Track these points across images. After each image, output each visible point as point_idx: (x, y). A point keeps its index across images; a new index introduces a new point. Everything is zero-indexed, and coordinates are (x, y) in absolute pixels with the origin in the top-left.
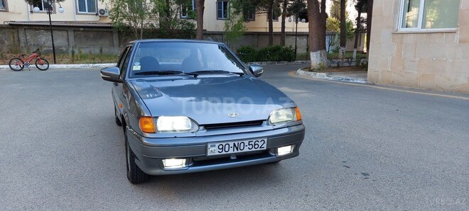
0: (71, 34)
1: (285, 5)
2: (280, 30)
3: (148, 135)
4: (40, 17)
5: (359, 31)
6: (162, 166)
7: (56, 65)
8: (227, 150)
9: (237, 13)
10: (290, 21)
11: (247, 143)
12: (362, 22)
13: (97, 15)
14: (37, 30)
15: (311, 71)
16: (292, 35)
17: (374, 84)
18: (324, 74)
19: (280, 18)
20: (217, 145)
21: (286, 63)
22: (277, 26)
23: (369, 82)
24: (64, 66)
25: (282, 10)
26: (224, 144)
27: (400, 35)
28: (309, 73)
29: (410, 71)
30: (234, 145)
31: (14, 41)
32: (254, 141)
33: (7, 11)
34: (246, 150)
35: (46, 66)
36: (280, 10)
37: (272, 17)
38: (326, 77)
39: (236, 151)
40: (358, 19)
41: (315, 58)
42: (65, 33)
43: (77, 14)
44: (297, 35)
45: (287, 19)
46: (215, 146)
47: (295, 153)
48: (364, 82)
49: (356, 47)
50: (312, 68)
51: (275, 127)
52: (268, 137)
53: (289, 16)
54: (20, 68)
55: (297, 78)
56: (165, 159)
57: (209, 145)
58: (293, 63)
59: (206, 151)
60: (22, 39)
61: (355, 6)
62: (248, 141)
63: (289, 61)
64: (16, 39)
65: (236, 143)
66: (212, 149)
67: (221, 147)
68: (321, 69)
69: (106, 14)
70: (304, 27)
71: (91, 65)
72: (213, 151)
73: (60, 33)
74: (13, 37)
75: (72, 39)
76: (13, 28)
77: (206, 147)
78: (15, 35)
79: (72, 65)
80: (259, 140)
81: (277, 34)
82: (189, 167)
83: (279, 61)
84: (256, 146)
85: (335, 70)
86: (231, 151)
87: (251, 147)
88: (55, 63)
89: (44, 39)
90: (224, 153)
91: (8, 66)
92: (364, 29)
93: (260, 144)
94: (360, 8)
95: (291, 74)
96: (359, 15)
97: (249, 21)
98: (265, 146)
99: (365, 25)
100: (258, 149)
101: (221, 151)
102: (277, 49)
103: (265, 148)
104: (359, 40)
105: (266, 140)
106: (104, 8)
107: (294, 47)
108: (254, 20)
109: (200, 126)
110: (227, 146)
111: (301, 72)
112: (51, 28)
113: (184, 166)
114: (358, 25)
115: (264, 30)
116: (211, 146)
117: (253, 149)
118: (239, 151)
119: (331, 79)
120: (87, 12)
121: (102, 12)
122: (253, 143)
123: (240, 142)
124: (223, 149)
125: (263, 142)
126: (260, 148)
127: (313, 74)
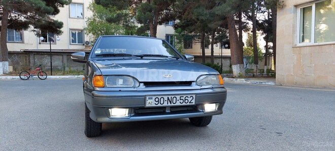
0: (65, 57)
1: (213, 37)
2: (210, 55)
3: (98, 89)
4: (45, 47)
5: (267, 54)
6: (108, 115)
7: (52, 76)
8: (162, 102)
9: (180, 42)
10: (217, 46)
11: (178, 97)
12: (269, 48)
13: (83, 45)
14: (42, 55)
15: (233, 78)
16: (219, 58)
17: (281, 85)
18: (243, 79)
19: (210, 46)
20: (154, 97)
22: (208, 52)
23: (277, 84)
24: (58, 77)
25: (211, 40)
26: (159, 97)
27: (298, 48)
29: (308, 74)
30: (168, 99)
31: (26, 63)
32: (185, 96)
33: (23, 43)
34: (178, 104)
35: (45, 77)
36: (209, 41)
37: (204, 46)
38: (245, 82)
39: (169, 104)
40: (266, 47)
41: (236, 69)
42: (61, 57)
43: (70, 44)
44: (222, 57)
45: (214, 45)
46: (152, 98)
47: (219, 111)
48: (273, 84)
49: (266, 65)
50: (234, 76)
51: (202, 88)
52: (196, 94)
53: (216, 43)
54: (27, 78)
56: (111, 108)
57: (147, 98)
59: (145, 103)
60: (32, 61)
61: (264, 38)
62: (180, 97)
64: (28, 61)
65: (170, 97)
66: (150, 101)
67: (157, 99)
68: (240, 77)
69: (89, 45)
70: (227, 52)
71: (76, 76)
72: (151, 103)
73: (57, 57)
74: (26, 60)
75: (65, 60)
76: (26, 54)
77: (145, 99)
78: (27, 59)
79: (63, 76)
80: (189, 96)
81: (208, 57)
82: (131, 116)
84: (186, 101)
86: (165, 104)
87: (182, 101)
88: (51, 75)
89: (46, 61)
90: (159, 105)
91: (19, 77)
92: (271, 54)
93: (190, 99)
94: (267, 39)
96: (267, 44)
97: (187, 48)
98: (193, 101)
99: (271, 51)
100: (188, 104)
101: (157, 103)
103: (194, 104)
104: (268, 62)
105: (194, 96)
106: (88, 40)
107: (220, 64)
108: (192, 48)
109: (141, 82)
110: (162, 99)
111: (226, 79)
112: (51, 53)
113: (127, 115)
114: (267, 50)
115: (199, 55)
116: (149, 98)
117: (184, 104)
118: (172, 104)
119: (249, 82)
120: (77, 43)
121: (87, 43)
122: (183, 98)
123: (173, 97)
124: (158, 101)
125: (192, 98)
126: (190, 103)
127: (234, 79)
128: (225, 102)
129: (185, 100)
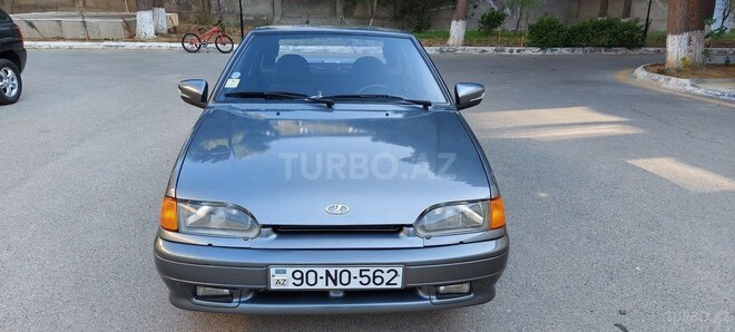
8: (312, 281)
11: (355, 271)
18: (687, 81)
20: (290, 270)
21: (622, 51)
26: (305, 270)
28: (657, 76)
30: (328, 273)
32: (373, 269)
34: (355, 285)
35: (230, 46)
38: (690, 88)
39: (331, 286)
41: (677, 48)
46: (284, 272)
50: (667, 66)
52: (405, 265)
54: (195, 49)
55: (630, 87)
57: (272, 271)
58: (636, 52)
59: (267, 280)
62: (358, 269)
63: (630, 47)
65: (332, 271)
66: (280, 277)
67: (298, 275)
68: (683, 70)
72: (282, 280)
77: (267, 273)
80: (385, 269)
82: (240, 302)
83: (609, 46)
84: (378, 280)
85: (714, 73)
86: (321, 285)
87: (365, 280)
90: (305, 286)
93: (387, 277)
95: (621, 76)
98: (398, 281)
100: (384, 286)
101: (298, 282)
102: (610, 24)
103: (399, 286)
105: (400, 270)
107: (644, 23)
109: (264, 226)
110: (312, 274)
111: (641, 73)
116: (277, 272)
117: (371, 286)
118: (340, 286)
119: (699, 92)
122: (370, 274)
123: (339, 270)
124: (302, 278)
125: (393, 273)
126: (388, 284)
127: (663, 78)
128: (498, 277)
129: (375, 277)
